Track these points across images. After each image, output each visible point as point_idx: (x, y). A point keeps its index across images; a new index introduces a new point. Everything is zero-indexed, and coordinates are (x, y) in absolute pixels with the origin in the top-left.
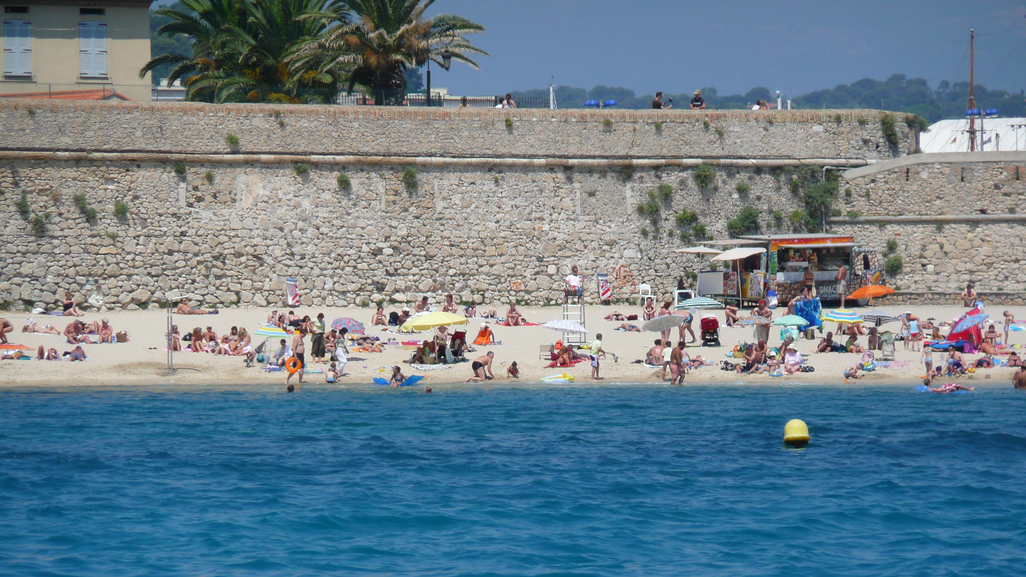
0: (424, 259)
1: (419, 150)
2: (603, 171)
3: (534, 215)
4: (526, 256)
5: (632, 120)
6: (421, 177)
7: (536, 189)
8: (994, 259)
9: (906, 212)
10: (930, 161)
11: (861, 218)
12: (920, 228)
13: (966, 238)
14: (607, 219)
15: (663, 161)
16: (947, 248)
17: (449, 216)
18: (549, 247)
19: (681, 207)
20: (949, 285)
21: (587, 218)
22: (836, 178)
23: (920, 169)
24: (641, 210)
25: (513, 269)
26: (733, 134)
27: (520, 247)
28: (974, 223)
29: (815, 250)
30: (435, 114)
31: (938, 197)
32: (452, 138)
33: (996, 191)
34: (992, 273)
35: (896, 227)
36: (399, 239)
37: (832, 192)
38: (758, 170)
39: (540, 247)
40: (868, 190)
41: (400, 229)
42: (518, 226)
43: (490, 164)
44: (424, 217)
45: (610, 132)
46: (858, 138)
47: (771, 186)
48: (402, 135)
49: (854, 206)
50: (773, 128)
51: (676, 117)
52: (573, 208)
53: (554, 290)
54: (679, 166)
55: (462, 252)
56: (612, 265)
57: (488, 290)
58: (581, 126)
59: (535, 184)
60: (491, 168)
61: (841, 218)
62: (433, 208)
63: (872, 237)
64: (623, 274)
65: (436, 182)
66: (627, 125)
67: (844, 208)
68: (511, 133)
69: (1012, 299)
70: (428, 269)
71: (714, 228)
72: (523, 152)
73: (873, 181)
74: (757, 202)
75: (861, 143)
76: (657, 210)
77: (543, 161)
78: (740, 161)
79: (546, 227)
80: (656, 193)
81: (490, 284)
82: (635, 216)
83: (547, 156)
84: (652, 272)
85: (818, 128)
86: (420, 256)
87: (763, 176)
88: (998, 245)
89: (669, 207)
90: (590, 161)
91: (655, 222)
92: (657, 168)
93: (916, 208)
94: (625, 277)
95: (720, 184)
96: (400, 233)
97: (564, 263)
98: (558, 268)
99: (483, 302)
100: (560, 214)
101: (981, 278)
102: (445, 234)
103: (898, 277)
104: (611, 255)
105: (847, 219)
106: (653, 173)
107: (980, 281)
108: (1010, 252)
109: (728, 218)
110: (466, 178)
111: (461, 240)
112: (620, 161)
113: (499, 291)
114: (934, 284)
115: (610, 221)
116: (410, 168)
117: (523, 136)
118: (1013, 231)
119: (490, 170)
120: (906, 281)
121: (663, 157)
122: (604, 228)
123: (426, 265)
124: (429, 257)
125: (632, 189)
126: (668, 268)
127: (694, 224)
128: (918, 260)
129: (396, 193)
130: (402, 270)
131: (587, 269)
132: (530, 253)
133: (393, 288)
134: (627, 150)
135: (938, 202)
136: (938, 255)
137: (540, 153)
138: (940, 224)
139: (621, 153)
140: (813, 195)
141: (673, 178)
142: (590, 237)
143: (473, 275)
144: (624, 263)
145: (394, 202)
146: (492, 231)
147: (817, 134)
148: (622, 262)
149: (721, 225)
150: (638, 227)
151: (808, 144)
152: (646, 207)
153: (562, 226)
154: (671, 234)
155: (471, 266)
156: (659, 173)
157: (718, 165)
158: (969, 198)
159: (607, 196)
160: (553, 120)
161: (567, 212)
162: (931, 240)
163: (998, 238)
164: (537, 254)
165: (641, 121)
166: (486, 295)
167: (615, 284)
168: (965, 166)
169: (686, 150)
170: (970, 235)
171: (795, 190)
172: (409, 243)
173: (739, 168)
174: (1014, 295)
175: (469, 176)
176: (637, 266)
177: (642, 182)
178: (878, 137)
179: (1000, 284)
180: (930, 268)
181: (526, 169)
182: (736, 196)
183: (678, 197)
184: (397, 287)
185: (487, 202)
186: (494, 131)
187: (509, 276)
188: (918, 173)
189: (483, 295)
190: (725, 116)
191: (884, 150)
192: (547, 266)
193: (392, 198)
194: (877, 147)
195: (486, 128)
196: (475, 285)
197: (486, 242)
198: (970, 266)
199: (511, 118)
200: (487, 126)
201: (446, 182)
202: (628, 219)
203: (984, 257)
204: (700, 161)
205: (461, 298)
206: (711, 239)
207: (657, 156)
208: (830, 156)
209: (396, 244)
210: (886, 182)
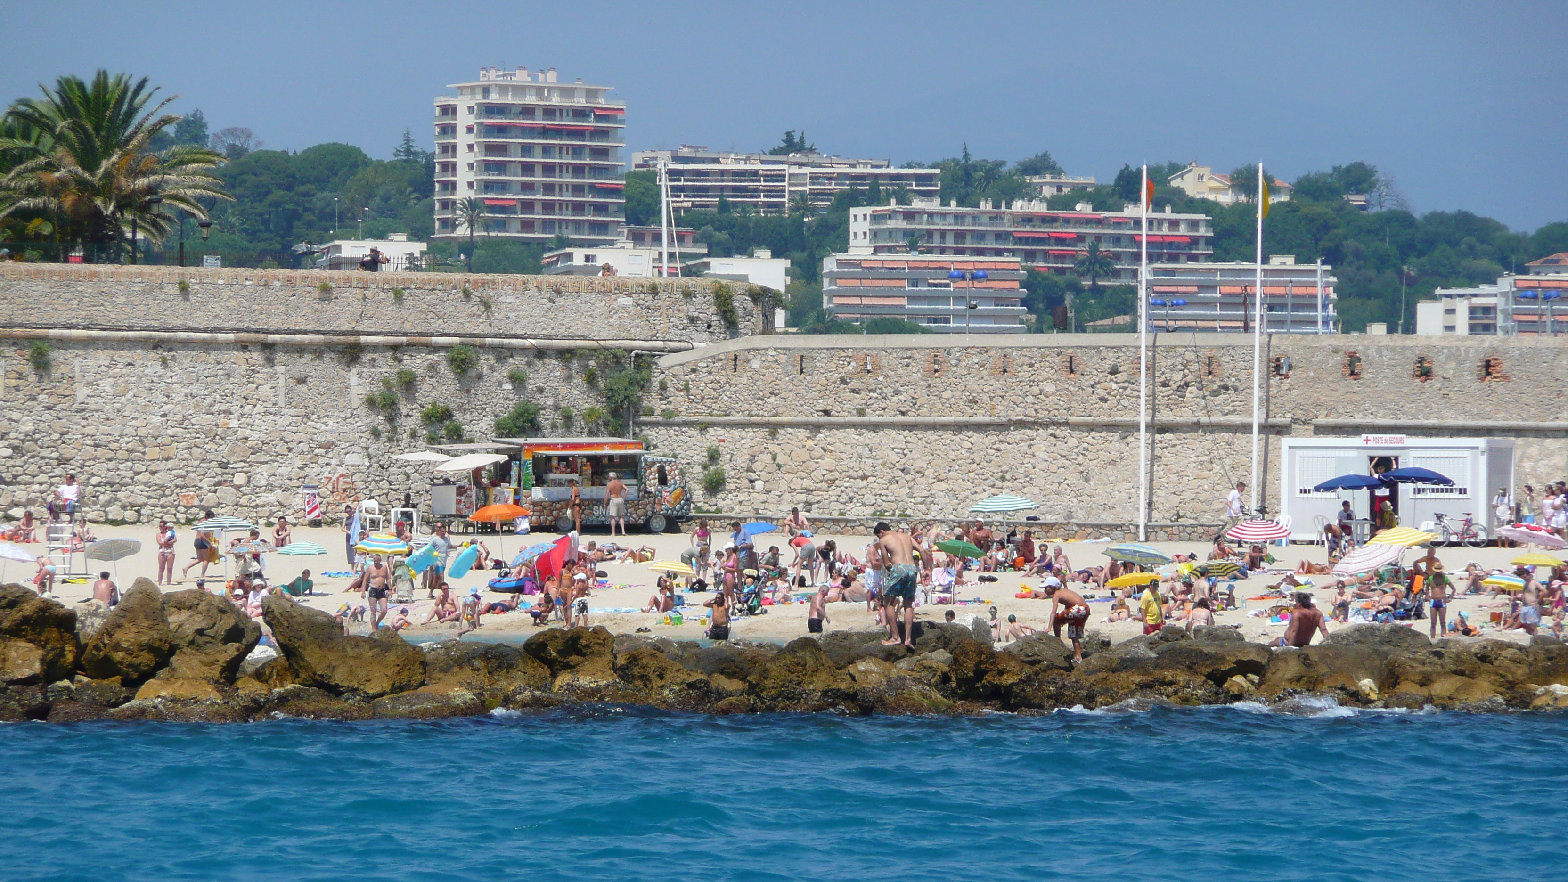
0: (55, 462)
1: (54, 320)
2: (318, 351)
3: (217, 407)
4: (203, 461)
5: (360, 285)
6: (56, 355)
7: (221, 372)
8: (837, 475)
9: (733, 412)
10: (763, 346)
11: (677, 419)
12: (750, 433)
13: (804, 446)
14: (323, 413)
15: (404, 339)
16: (780, 459)
17: (94, 407)
18: (237, 449)
19: (430, 400)
20: (781, 507)
21: (293, 412)
22: (649, 367)
23: (750, 357)
24: (371, 403)
25: (184, 477)
26: (504, 305)
27: (195, 449)
28: (815, 428)
29: (590, 458)
30: (78, 273)
31: (771, 393)
32: (102, 305)
33: (842, 386)
34: (833, 493)
35: (720, 431)
36: (22, 436)
37: (643, 385)
38: (541, 353)
39: (224, 449)
40: (687, 381)
41: (24, 423)
42: (194, 421)
43: (154, 339)
44: (58, 407)
45: (330, 300)
46: (681, 315)
47: (558, 374)
48: (31, 300)
49: (670, 403)
50: (561, 299)
51: (424, 282)
52: (273, 399)
53: (242, 506)
54: (427, 345)
55: (111, 455)
56: (326, 474)
57: (146, 504)
58: (288, 292)
59: (220, 366)
60: (157, 344)
61: (653, 419)
62: (73, 396)
63: (690, 444)
64: (341, 486)
65: (77, 362)
66: (354, 291)
67: (659, 406)
68: (187, 299)
69: (853, 527)
70: (60, 476)
71: (476, 428)
72: (204, 324)
73: (694, 371)
74: (538, 396)
75: (685, 321)
76: (394, 403)
77: (231, 336)
78: (514, 341)
79: (234, 424)
80: (394, 380)
81: (149, 497)
82: (365, 410)
83: (239, 330)
84: (384, 484)
85: (624, 301)
86: (50, 458)
87: (547, 361)
88: (843, 456)
89: (411, 399)
90: (298, 337)
91: (391, 419)
92: (395, 348)
93: (746, 406)
94: (345, 490)
95: (485, 371)
96: (23, 428)
97: (259, 470)
98: (249, 477)
99: (138, 521)
100: (255, 406)
101: (819, 498)
102: (88, 430)
103: (720, 496)
104: (327, 460)
105: (660, 419)
106: (389, 354)
107: (818, 502)
108: (857, 466)
109: (496, 416)
110: (120, 357)
111: (111, 438)
112: (342, 338)
113: (162, 507)
114: (762, 506)
115: (328, 416)
116: (39, 344)
117: (204, 303)
118: (861, 439)
119: (155, 347)
120: (729, 502)
121: (405, 334)
122: (318, 425)
123: (58, 471)
124: (62, 461)
125: (360, 375)
126: (408, 478)
127: (447, 423)
128: (744, 474)
129: (21, 376)
130: (24, 477)
131: (291, 479)
132: (209, 457)
133: (9, 500)
134: (353, 324)
135: (772, 399)
136: (769, 469)
137: (227, 325)
138: (773, 428)
139: (344, 328)
140: (615, 387)
141: (418, 361)
142: (296, 437)
143: (126, 485)
144: (345, 472)
145: (17, 388)
146: (156, 428)
147: (624, 308)
148: (341, 470)
149: (486, 424)
150: (367, 425)
151: (612, 321)
152: (378, 400)
153: (257, 421)
154: (413, 435)
155: (122, 473)
156: (398, 355)
157: (482, 346)
158: (810, 395)
159: (324, 384)
160: (247, 283)
161: (265, 404)
162: (762, 448)
163: (842, 448)
164: (220, 459)
165: (374, 286)
166: (143, 511)
167: (330, 499)
168: (804, 353)
169: (437, 325)
170: (810, 443)
171: (591, 380)
172: (36, 441)
173: (512, 351)
174: (855, 521)
175: (125, 355)
176: (364, 476)
177: (373, 366)
178: (711, 313)
179: (843, 506)
180: (759, 484)
181: (207, 346)
182: (508, 386)
183: (425, 387)
184: (15, 499)
185: (150, 389)
186: (162, 297)
187: (177, 486)
188: (748, 361)
189: (138, 511)
190: (494, 282)
191: (718, 330)
192: (233, 475)
193: (14, 382)
194: (709, 326)
195: (150, 292)
196: (128, 497)
197: (146, 442)
198: (807, 483)
199: (187, 280)
200: (150, 290)
201: (91, 363)
202: (352, 414)
203: (825, 472)
204: (457, 340)
205: (106, 515)
206: (471, 441)
207: (396, 332)
208: (642, 337)
209: (16, 443)
210: (710, 373)
